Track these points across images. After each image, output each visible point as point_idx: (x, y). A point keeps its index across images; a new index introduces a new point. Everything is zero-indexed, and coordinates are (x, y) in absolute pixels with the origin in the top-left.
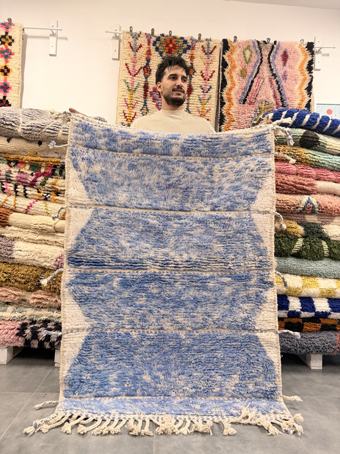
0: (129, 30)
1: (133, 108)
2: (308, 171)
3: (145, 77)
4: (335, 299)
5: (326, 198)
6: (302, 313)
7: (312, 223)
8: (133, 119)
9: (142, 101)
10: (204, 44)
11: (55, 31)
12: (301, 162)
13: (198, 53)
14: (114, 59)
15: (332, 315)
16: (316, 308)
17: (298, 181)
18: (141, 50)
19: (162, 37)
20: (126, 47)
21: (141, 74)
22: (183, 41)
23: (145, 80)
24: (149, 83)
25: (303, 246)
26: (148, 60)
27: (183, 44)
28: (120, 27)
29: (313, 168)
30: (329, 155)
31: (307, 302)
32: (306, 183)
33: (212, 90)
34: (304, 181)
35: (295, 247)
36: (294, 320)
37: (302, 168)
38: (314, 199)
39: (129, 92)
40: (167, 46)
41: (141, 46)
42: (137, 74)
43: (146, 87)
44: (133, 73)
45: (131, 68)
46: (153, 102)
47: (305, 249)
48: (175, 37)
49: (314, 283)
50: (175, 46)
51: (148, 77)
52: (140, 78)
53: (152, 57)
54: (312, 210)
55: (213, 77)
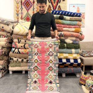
1: (18, 8)
4: (68, 59)
5: (66, 32)
6: (59, 63)
7: (63, 39)
8: (19, 12)
9: (20, 6)
12: (59, 23)
15: (67, 63)
16: (63, 61)
24: (22, 1)
29: (63, 24)
30: (67, 21)
32: (60, 29)
39: (17, 4)
46: (24, 6)
54: (62, 36)
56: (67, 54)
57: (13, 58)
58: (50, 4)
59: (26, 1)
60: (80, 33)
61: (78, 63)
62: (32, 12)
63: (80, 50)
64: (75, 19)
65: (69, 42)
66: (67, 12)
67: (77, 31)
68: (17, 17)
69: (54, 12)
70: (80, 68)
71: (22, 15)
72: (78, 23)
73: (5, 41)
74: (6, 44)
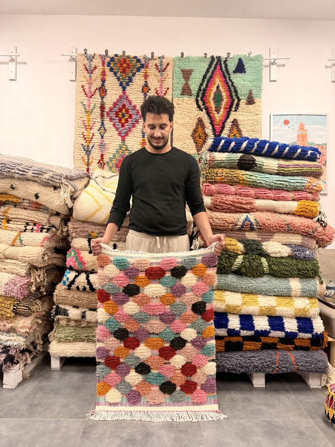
0: (83, 53)
1: (91, 129)
2: (246, 190)
3: (101, 98)
4: (276, 317)
5: (265, 215)
6: (242, 331)
7: (252, 240)
8: (91, 140)
9: (99, 121)
10: (157, 62)
11: (13, 57)
12: (239, 183)
13: (151, 71)
14: (71, 81)
15: (271, 334)
16: (256, 327)
17: (236, 200)
18: (96, 71)
19: (116, 58)
20: (81, 69)
21: (97, 95)
22: (137, 60)
23: (101, 101)
24: (106, 103)
25: (242, 263)
26: (103, 81)
27: (136, 63)
28: (77, 49)
29: (252, 187)
30: (267, 175)
31: (247, 320)
32: (244, 202)
34: (243, 199)
35: (235, 264)
36: (235, 339)
37: (240, 189)
38: (252, 217)
39: (86, 114)
40: (121, 65)
41: (95, 68)
42: (93, 95)
44: (89, 95)
45: (87, 90)
46: (110, 121)
47: (244, 266)
48: (128, 57)
49: (254, 301)
50: (129, 66)
51: (104, 97)
52: (97, 100)
53: (107, 78)
54: (250, 228)
55: (168, 93)
56: (269, 297)
58: (203, 115)
59: (118, 105)
60: (315, 219)
61: (314, 333)
62: (139, 143)
63: (322, 283)
64: (296, 169)
65: (280, 252)
66: (268, 144)
67: (305, 212)
68: (85, 158)
69: (221, 145)
70: (323, 353)
71: (104, 150)
72: (310, 184)
73: (42, 246)
74: (43, 256)
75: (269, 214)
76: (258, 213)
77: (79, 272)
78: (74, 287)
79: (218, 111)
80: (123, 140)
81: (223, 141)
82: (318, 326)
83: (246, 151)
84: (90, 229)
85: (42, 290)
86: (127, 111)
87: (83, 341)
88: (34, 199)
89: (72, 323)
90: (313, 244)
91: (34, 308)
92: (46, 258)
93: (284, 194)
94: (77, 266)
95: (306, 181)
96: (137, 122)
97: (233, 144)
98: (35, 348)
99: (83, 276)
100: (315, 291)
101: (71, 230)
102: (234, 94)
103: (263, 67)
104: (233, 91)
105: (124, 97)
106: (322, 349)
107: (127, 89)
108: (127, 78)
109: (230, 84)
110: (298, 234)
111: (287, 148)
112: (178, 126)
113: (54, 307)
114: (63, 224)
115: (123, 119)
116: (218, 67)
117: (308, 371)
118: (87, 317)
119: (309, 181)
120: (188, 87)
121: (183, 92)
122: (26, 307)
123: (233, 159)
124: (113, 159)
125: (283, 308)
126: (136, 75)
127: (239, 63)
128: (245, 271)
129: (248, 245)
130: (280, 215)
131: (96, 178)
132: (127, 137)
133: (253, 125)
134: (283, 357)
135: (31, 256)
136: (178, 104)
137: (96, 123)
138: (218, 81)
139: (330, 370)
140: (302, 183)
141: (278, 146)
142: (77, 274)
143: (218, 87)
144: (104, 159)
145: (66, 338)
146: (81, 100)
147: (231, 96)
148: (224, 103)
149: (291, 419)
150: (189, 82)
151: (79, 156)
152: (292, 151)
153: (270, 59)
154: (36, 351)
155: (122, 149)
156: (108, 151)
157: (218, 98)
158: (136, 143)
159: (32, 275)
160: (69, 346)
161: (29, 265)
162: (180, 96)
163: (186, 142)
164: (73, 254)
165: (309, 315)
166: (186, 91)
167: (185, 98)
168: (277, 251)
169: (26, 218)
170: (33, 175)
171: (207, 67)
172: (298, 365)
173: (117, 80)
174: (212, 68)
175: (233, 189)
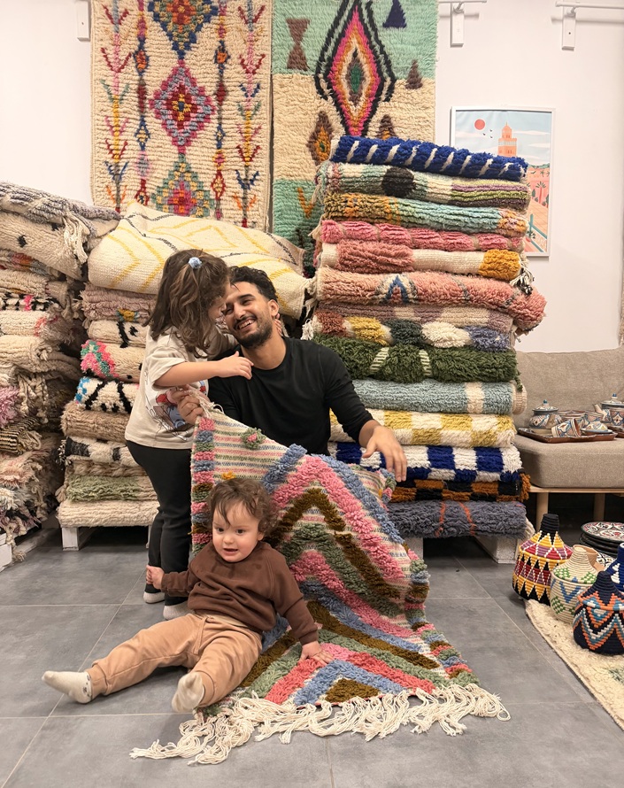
1: (121, 132)
2: (397, 232)
3: (138, 71)
4: (440, 446)
5: (428, 276)
7: (406, 321)
8: (122, 154)
9: (135, 117)
10: (243, 3)
12: (384, 219)
13: (232, 21)
14: (82, 40)
17: (380, 250)
18: (127, 20)
20: (99, 15)
21: (131, 67)
23: (138, 77)
24: (148, 83)
26: (142, 39)
27: (203, 4)
29: (407, 227)
30: (433, 204)
32: (393, 254)
33: (261, 92)
34: (390, 249)
35: (375, 361)
37: (386, 229)
39: (111, 104)
40: (175, 9)
41: (126, 13)
42: (123, 67)
43: (141, 91)
44: (116, 66)
45: (111, 57)
46: (157, 118)
49: (405, 420)
50: (190, 10)
51: (144, 72)
52: (130, 75)
53: (148, 33)
54: (402, 297)
55: (263, 66)
56: (431, 415)
57: (86, 441)
58: (328, 107)
59: (171, 86)
60: (514, 282)
61: (504, 471)
62: (211, 159)
63: (519, 390)
64: (483, 193)
65: (450, 339)
66: (435, 150)
67: (497, 269)
68: (113, 188)
69: (353, 149)
70: (519, 505)
71: (147, 172)
72: (506, 220)
73: (37, 334)
74: (38, 351)
75: (436, 274)
76: (416, 274)
77: (105, 380)
78: (95, 404)
79: (355, 100)
80: (182, 153)
81: (357, 143)
82: (512, 461)
83: (398, 161)
84: (121, 302)
85: (41, 414)
86: (188, 98)
87: (116, 498)
88: (18, 248)
89: (96, 469)
90: (507, 323)
91: (27, 442)
92: (44, 355)
93: (463, 239)
94: (99, 368)
95: (500, 214)
96: (207, 118)
97: (374, 148)
98: (33, 513)
99: (111, 387)
100: (507, 404)
101: (86, 305)
102: (384, 68)
103: (438, 18)
104: (382, 63)
105: (181, 71)
106: (517, 500)
107: (187, 56)
108: (186, 34)
109: (377, 48)
110: (483, 307)
111: (469, 157)
112: (282, 127)
113: (64, 442)
114: (71, 296)
115: (181, 113)
116: (356, 16)
117: (493, 532)
118: (122, 457)
119: (505, 214)
120: (301, 54)
121: (292, 63)
122: (13, 438)
123: (373, 174)
124: (164, 190)
125: (453, 432)
126: (203, 29)
127: (393, 9)
128: (390, 372)
129: (398, 328)
130: (454, 277)
131: (131, 216)
132: (190, 148)
133: (419, 127)
134: (452, 510)
135: (16, 350)
136: (282, 86)
137: (130, 120)
138: (355, 42)
139: (528, 530)
140: (492, 218)
141: (452, 153)
142: (101, 383)
143: (355, 55)
144: (147, 190)
145: (86, 494)
146: (101, 77)
147: (380, 72)
148: (366, 86)
149: (459, 597)
150: (302, 44)
151: (101, 185)
152: (477, 161)
153: (451, 3)
154: (35, 519)
155: (181, 170)
156: (154, 175)
157: (355, 76)
158: (205, 158)
159: (21, 384)
160: (92, 508)
161: (14, 367)
162: (285, 71)
163: (298, 157)
164: (92, 348)
165: (497, 443)
166: (296, 61)
167: (295, 75)
168: (445, 338)
169: (5, 284)
170: (13, 201)
171: (335, 14)
172: (476, 523)
173: (167, 38)
174: (345, 18)
175: (374, 230)
